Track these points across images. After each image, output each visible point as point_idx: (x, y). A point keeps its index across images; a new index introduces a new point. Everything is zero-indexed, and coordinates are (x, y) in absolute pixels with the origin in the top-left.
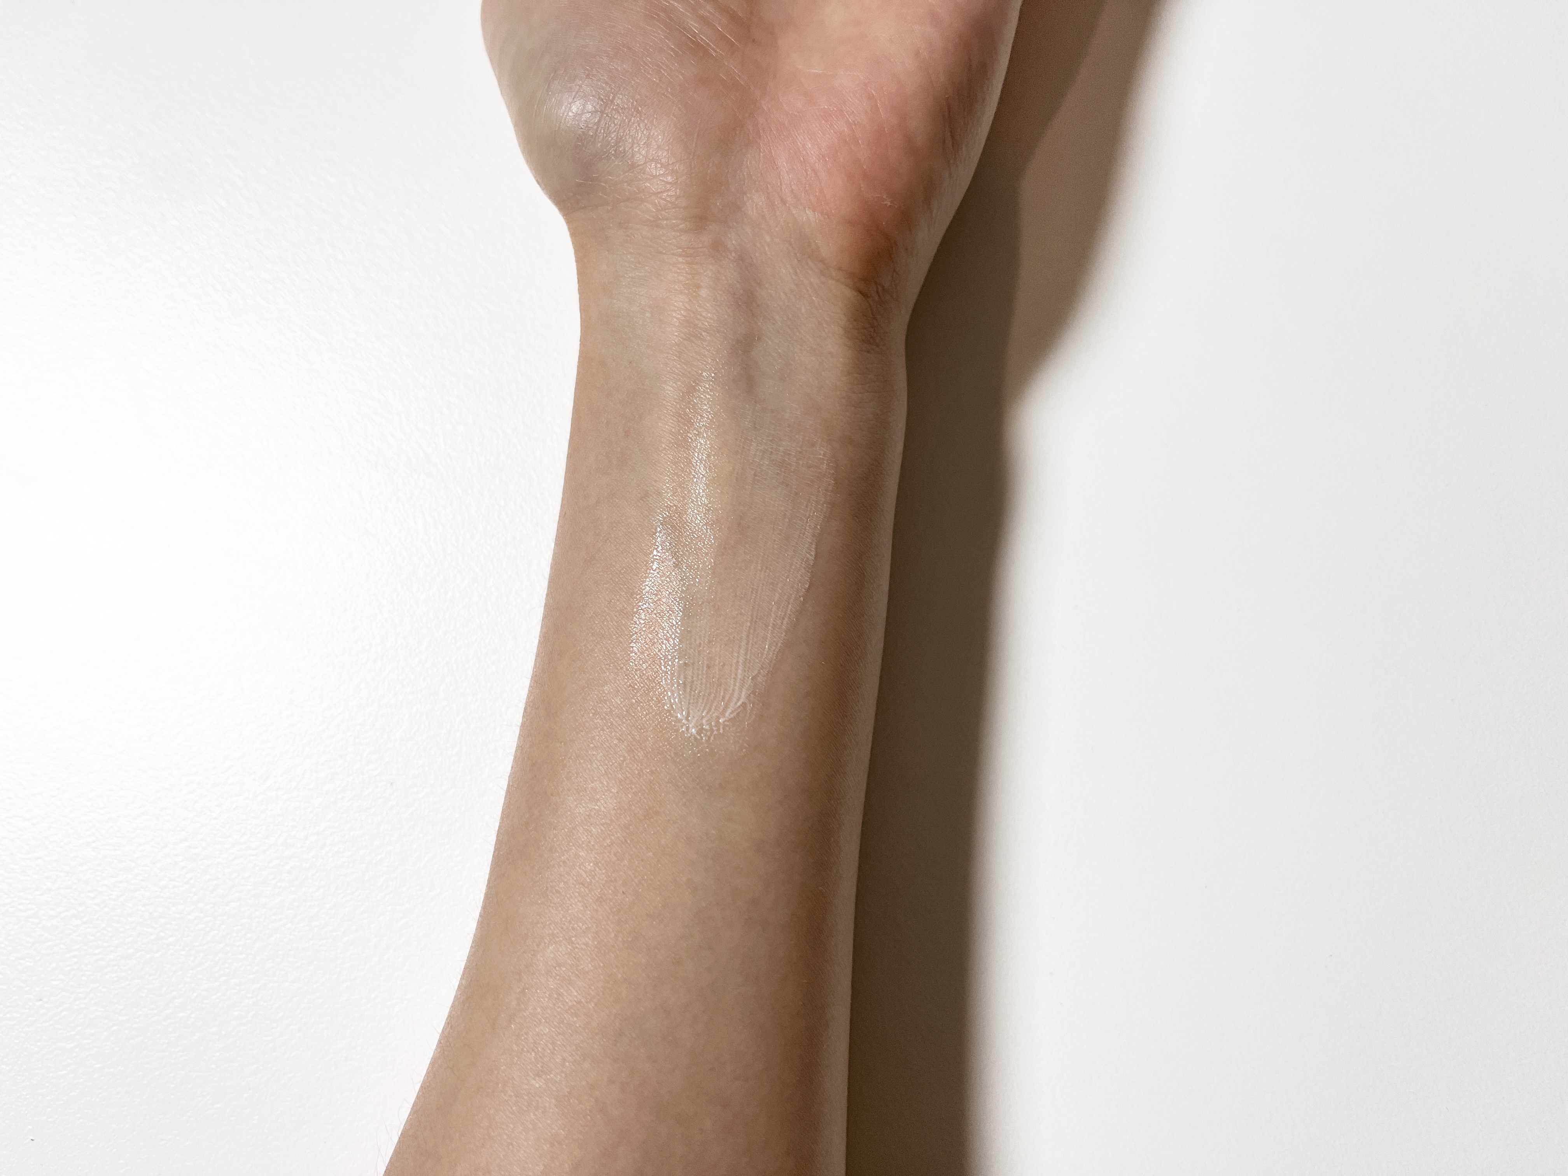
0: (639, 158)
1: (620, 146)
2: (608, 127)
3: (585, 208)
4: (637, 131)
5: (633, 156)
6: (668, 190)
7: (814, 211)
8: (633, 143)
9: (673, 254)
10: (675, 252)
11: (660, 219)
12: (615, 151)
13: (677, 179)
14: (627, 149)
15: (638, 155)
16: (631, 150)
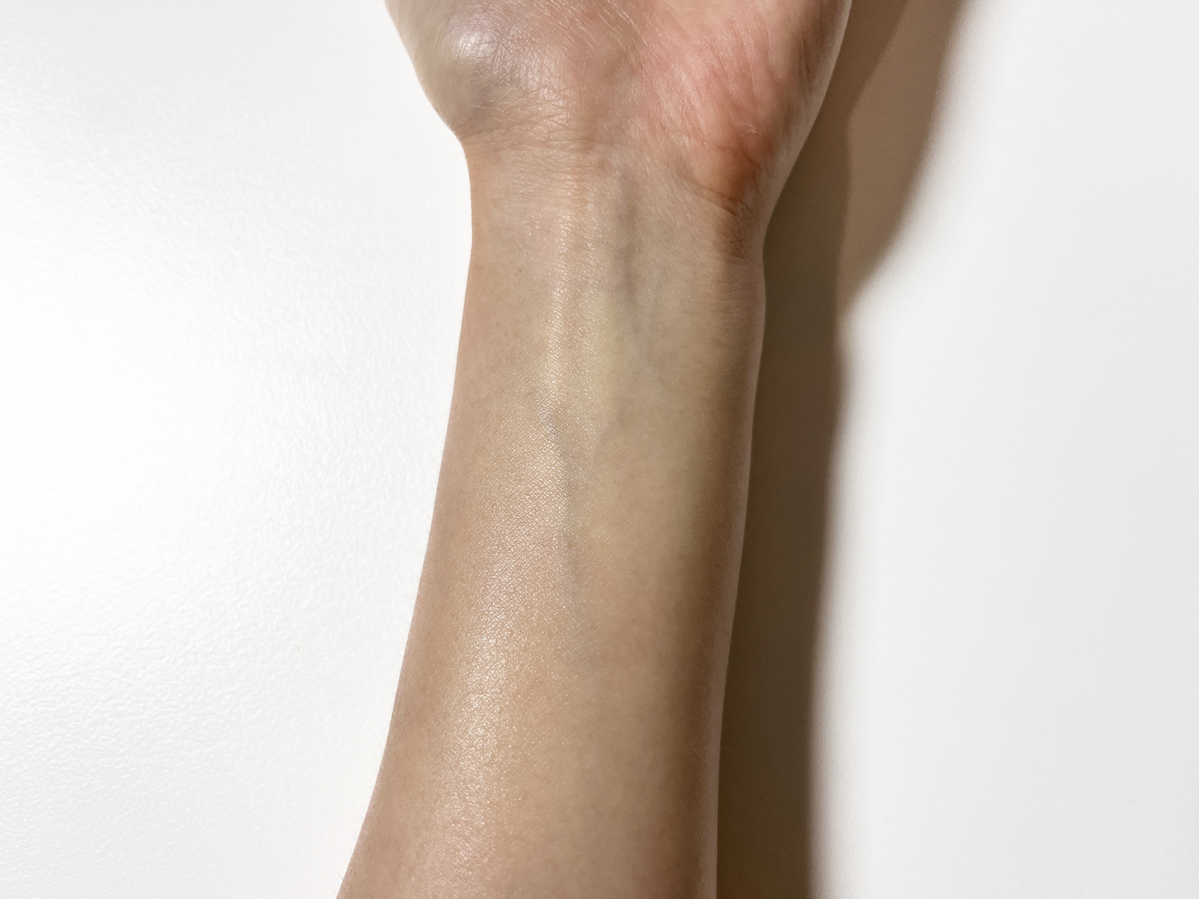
0: (533, 84)
1: (516, 74)
2: (504, 56)
3: (479, 132)
4: (531, 60)
5: (526, 84)
6: (560, 114)
7: (689, 138)
8: (527, 72)
9: (562, 172)
10: (564, 170)
11: (551, 140)
12: (511, 78)
13: (568, 104)
14: (521, 76)
15: (531, 82)
16: (525, 77)
